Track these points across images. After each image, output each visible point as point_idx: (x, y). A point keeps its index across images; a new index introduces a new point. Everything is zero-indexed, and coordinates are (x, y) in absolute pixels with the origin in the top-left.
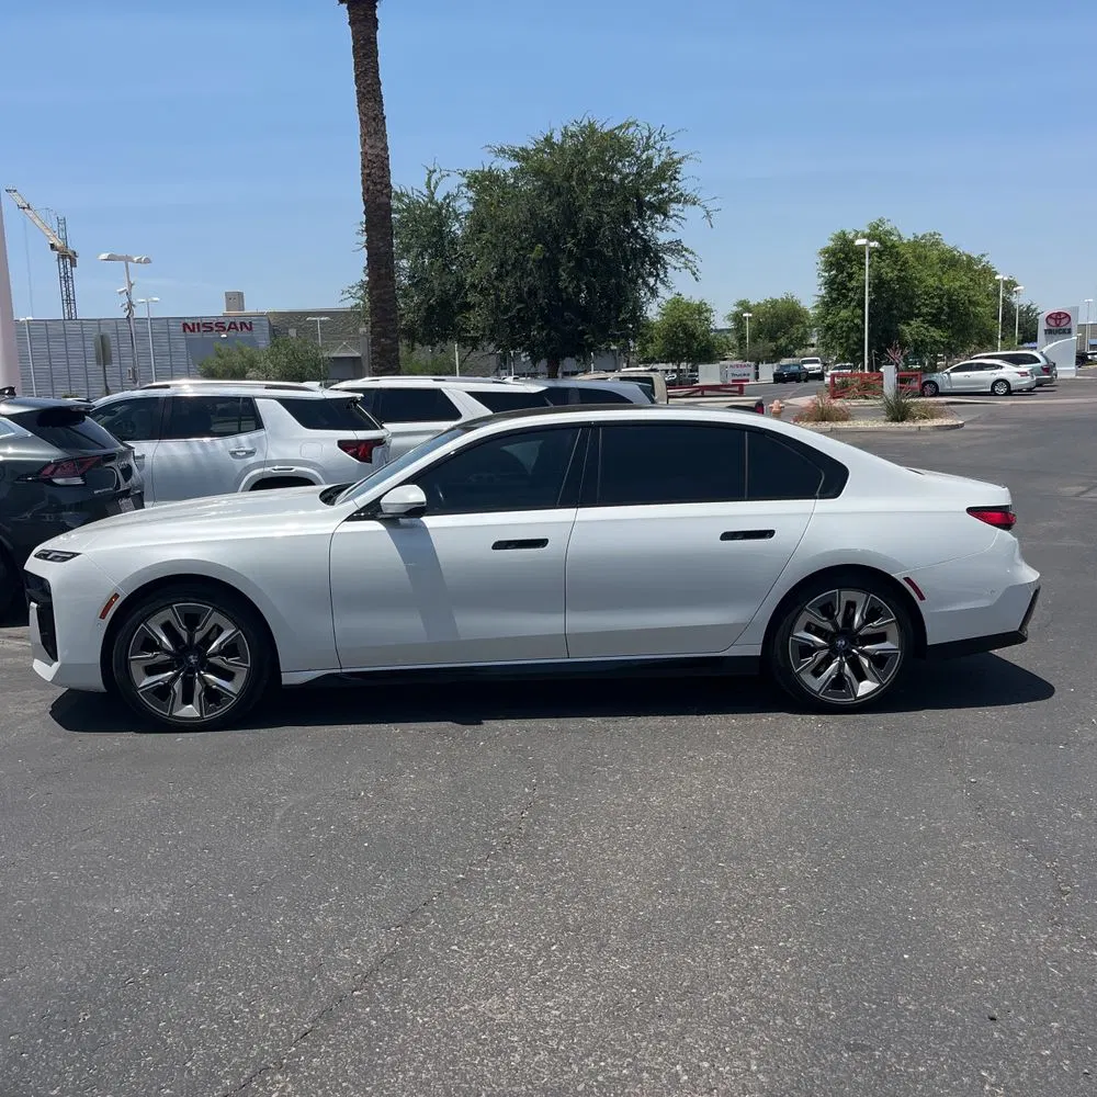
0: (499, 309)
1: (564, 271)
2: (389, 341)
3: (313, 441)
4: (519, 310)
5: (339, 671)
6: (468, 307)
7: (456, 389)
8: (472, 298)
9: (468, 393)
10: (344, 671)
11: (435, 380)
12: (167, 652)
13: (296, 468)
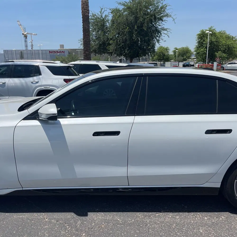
0: (117, 44)
1: (134, 34)
2: (88, 53)
3: (56, 79)
4: (123, 45)
5: (22, 189)
6: (110, 44)
7: (103, 65)
8: (111, 42)
9: (106, 66)
10: (24, 189)
11: (96, 62)
13: (51, 87)
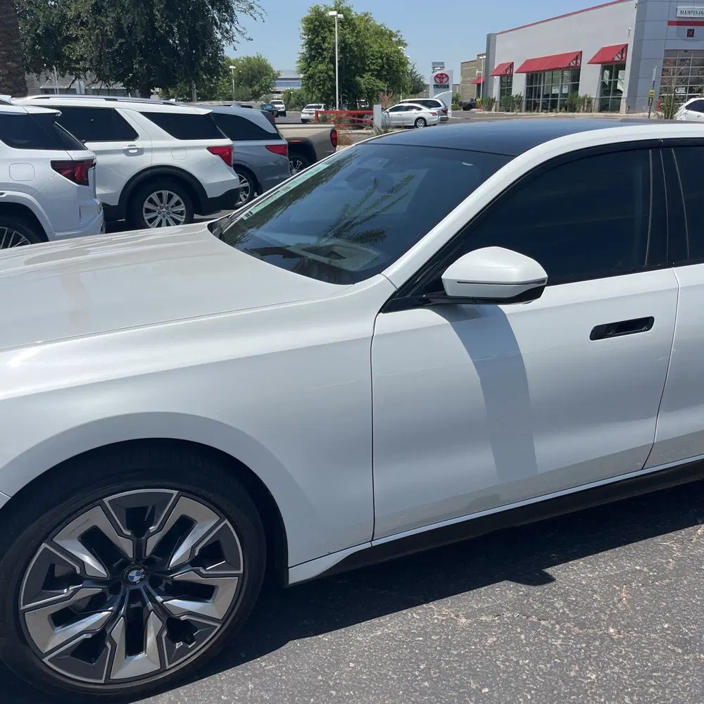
2: (15, 65)
7: (130, 109)
11: (107, 99)
12: (97, 581)
